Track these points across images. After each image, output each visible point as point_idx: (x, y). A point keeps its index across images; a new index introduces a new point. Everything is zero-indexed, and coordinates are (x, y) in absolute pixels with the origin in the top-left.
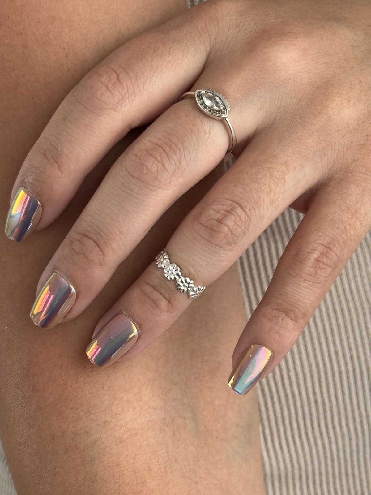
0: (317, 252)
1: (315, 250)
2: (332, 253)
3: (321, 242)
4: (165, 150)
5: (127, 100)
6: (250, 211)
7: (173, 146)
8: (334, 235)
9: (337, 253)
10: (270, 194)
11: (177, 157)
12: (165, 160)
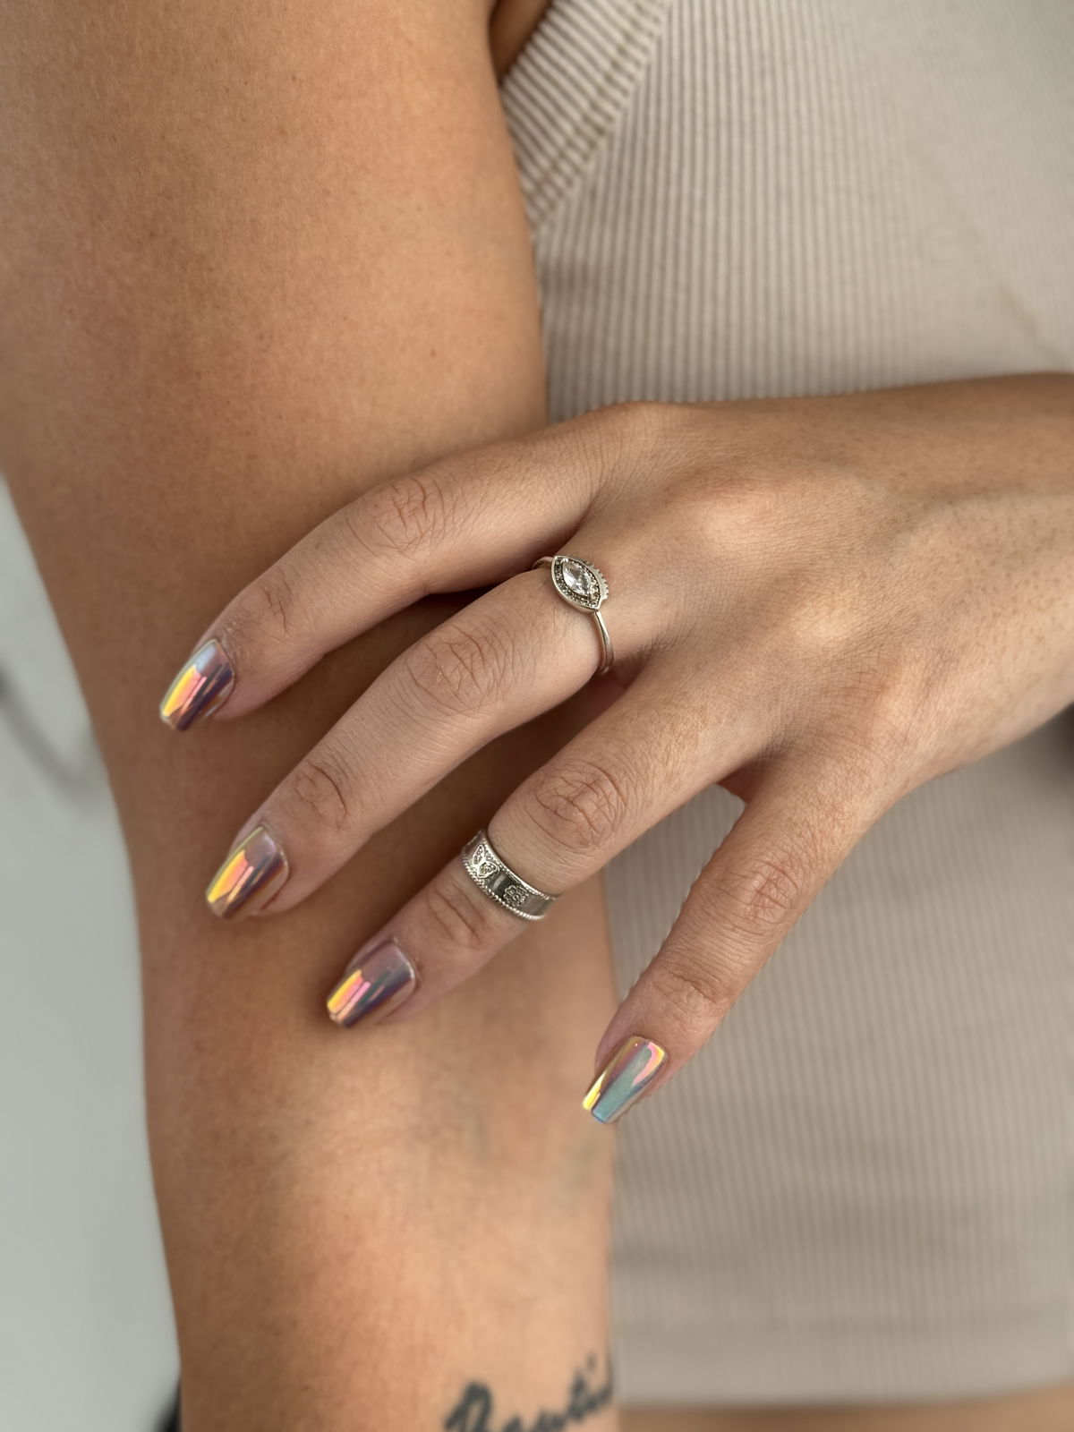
0: (759, 877)
1: (756, 873)
2: (787, 880)
3: (768, 859)
4: (480, 649)
5: (429, 541)
6: (627, 789)
7: (496, 644)
8: (793, 849)
9: (796, 882)
10: (667, 764)
11: (498, 662)
12: (477, 665)
